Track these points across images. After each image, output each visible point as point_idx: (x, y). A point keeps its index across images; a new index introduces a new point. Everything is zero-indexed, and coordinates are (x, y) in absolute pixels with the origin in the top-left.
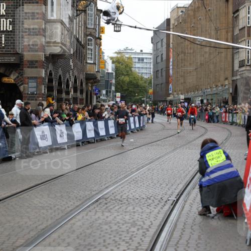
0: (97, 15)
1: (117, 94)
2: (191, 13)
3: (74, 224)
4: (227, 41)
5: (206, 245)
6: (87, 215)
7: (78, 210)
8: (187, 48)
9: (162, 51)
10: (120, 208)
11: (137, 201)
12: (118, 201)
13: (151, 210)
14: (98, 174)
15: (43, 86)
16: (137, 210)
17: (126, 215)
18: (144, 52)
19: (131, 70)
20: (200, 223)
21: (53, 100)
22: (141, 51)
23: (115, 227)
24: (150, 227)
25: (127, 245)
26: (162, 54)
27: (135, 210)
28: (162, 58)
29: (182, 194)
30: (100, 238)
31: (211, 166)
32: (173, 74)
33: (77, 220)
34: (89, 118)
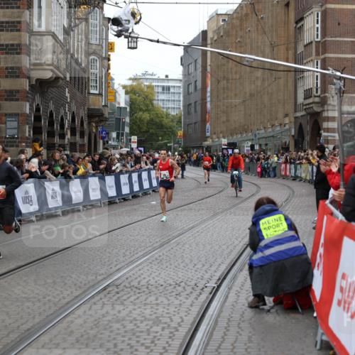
0: (103, 24)
1: (133, 137)
2: (237, 22)
3: (72, 322)
4: (287, 62)
5: (260, 350)
6: (90, 309)
7: (78, 302)
8: (232, 73)
9: (196, 76)
10: (138, 298)
11: (161, 288)
12: (134, 290)
13: (181, 301)
14: (105, 251)
15: (27, 127)
16: (162, 302)
17: (145, 309)
18: (170, 78)
19: (152, 104)
20: (251, 319)
21: (41, 146)
22: (167, 76)
23: (130, 326)
24: (180, 326)
25: (149, 350)
26: (196, 81)
27: (158, 302)
28: (196, 87)
29: (224, 278)
30: (109, 341)
31: (266, 237)
32: (211, 108)
33: (77, 316)
34: (92, 172)
